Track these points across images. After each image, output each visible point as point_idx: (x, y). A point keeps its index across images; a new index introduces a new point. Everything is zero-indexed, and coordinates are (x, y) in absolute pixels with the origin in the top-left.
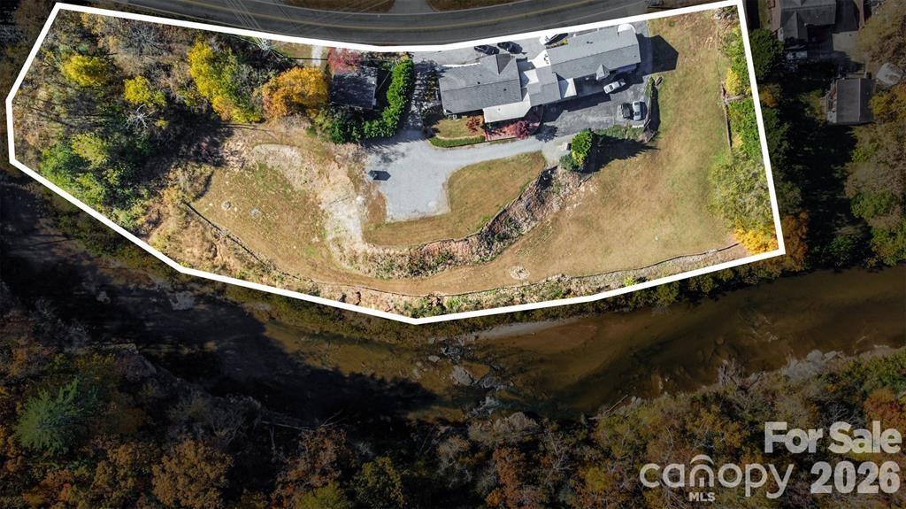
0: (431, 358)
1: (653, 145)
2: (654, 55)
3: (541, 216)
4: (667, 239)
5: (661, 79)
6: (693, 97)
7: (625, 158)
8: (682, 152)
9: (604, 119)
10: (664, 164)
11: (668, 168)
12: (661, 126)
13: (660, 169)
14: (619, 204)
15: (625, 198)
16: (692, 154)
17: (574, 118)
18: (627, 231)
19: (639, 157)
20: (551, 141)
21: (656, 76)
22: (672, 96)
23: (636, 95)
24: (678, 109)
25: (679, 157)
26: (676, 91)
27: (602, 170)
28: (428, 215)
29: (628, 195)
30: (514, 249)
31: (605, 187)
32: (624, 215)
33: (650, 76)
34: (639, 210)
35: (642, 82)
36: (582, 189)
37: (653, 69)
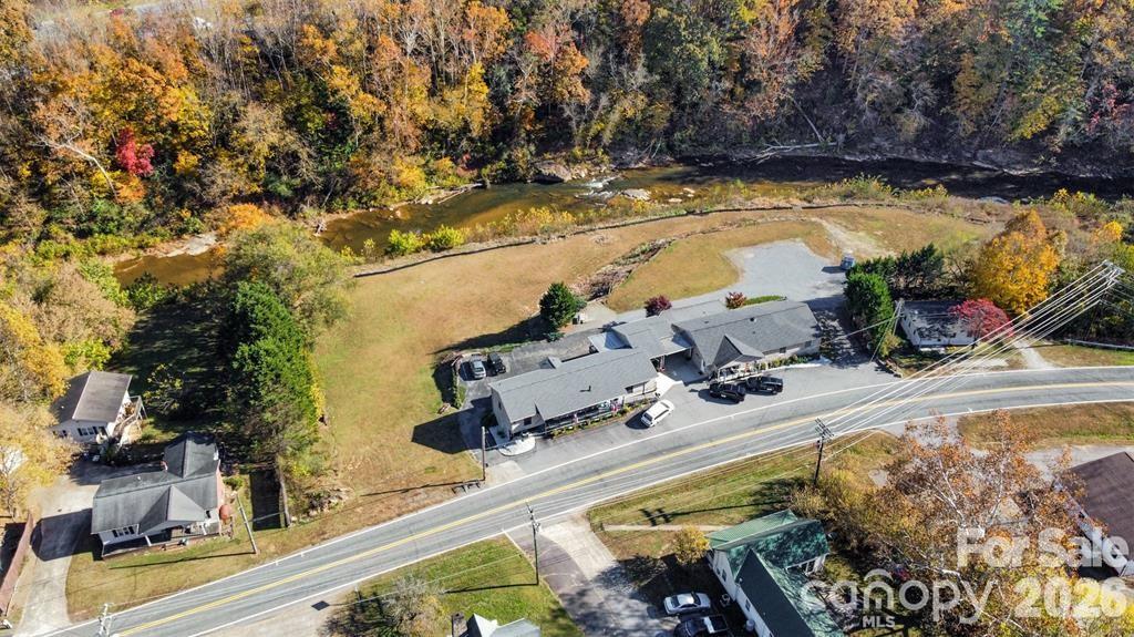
0: (679, 200)
1: (441, 354)
2: (458, 432)
3: (592, 278)
5: (440, 410)
7: (482, 336)
8: (391, 358)
9: (527, 355)
10: (419, 344)
11: (412, 341)
12: (431, 374)
13: (424, 338)
14: (483, 301)
15: (474, 308)
16: (375, 357)
19: (462, 339)
20: (607, 323)
21: (450, 411)
23: (482, 387)
25: (396, 352)
26: (410, 407)
27: (516, 323)
28: (750, 247)
29: (470, 311)
30: (617, 253)
32: (474, 295)
34: (451, 301)
35: (475, 401)
37: (457, 418)
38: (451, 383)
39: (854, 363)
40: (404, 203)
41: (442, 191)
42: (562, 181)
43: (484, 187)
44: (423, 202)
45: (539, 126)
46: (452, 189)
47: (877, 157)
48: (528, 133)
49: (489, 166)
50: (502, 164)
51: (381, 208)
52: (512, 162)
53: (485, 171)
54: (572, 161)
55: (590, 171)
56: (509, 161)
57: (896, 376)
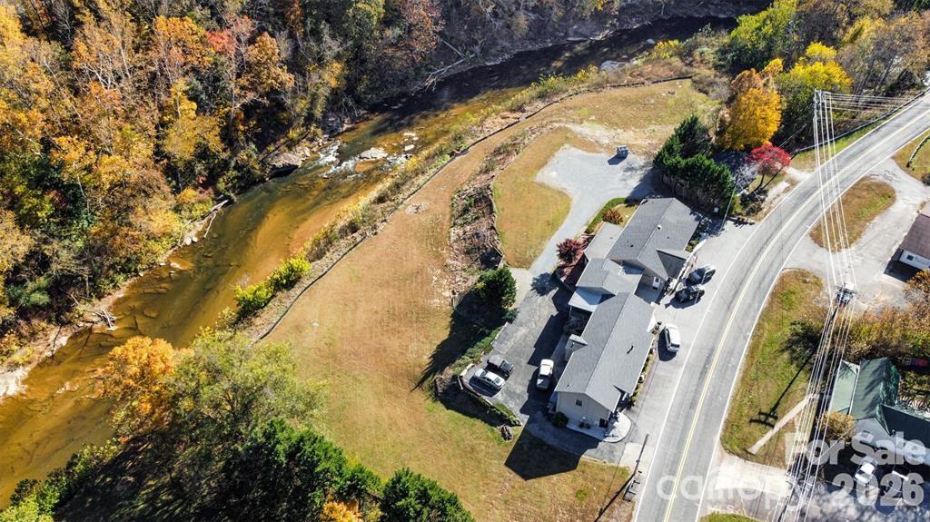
0: (412, 146)
1: (426, 384)
2: (550, 447)
3: (455, 247)
4: (303, 334)
5: (506, 436)
6: (444, 466)
7: (439, 347)
8: (383, 414)
9: (510, 344)
10: (390, 385)
11: (381, 386)
12: (443, 407)
13: (388, 377)
14: (394, 314)
15: (394, 325)
16: (368, 421)
17: (540, 317)
18: (355, 304)
19: (426, 360)
20: (531, 282)
21: (516, 432)
22: (469, 440)
23: (511, 394)
24: (445, 439)
25: (381, 405)
26: (473, 449)
27: (450, 320)
28: (545, 167)
29: (394, 329)
30: (444, 215)
31: (426, 314)
32: (376, 312)
33: (523, 424)
34: (365, 328)
35: (523, 411)
36: (448, 294)
37: (530, 434)
38: (485, 407)
39: (719, 228)
40: (171, 251)
41: (197, 223)
42: (296, 167)
43: (231, 202)
44: (188, 242)
45: (252, 123)
46: (203, 218)
47: (507, 56)
48: (244, 132)
49: (221, 180)
50: (233, 173)
51: (150, 268)
52: (243, 166)
53: (221, 186)
54: (291, 145)
55: (311, 148)
56: (237, 167)
57: (751, 224)
